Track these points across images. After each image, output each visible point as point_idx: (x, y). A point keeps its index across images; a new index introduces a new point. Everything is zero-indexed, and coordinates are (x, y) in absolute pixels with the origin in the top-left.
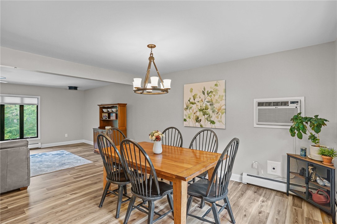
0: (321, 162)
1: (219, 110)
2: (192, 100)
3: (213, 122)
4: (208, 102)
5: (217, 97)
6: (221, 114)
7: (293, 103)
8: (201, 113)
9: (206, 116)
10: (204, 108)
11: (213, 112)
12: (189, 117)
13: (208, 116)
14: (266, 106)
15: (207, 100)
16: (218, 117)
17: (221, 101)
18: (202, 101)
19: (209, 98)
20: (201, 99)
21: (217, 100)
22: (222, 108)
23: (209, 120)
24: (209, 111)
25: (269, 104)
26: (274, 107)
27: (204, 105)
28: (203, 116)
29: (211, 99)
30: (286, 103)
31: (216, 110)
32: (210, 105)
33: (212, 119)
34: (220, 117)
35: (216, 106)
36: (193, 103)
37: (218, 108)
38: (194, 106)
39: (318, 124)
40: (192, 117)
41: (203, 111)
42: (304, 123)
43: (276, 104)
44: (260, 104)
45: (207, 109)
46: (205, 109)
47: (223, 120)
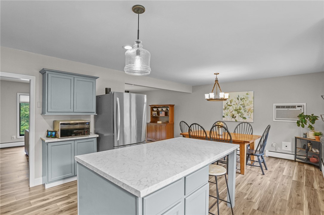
0: (315, 140)
1: (249, 110)
2: (229, 103)
3: (245, 118)
4: (241, 105)
5: (247, 102)
6: (250, 113)
7: (299, 106)
8: (236, 112)
9: (240, 114)
10: (238, 109)
11: (245, 111)
12: (227, 115)
13: (241, 114)
14: (281, 108)
15: (240, 103)
16: (248, 115)
17: (251, 104)
18: (237, 104)
19: (241, 103)
20: (236, 103)
21: (247, 104)
22: (251, 109)
23: (242, 116)
24: (242, 111)
25: (283, 107)
26: (287, 109)
27: (238, 107)
28: (238, 114)
29: (244, 103)
30: (294, 107)
31: (247, 110)
32: (243, 107)
33: (244, 116)
34: (249, 115)
35: (247, 108)
36: (230, 106)
37: (248, 109)
38: (231, 107)
39: (314, 119)
40: (229, 114)
41: (238, 111)
42: (306, 119)
43: (288, 107)
44: (278, 107)
45: (240, 109)
46: (239, 110)
47: (252, 116)
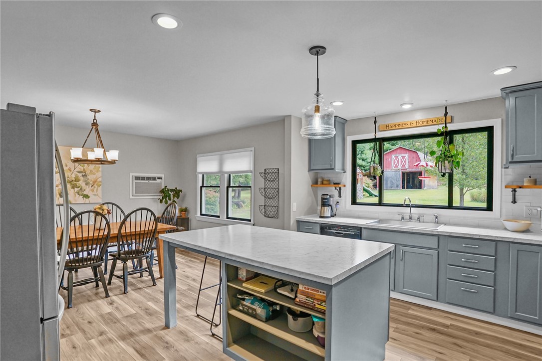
0: (181, 216)
1: (95, 182)
3: (87, 196)
4: (79, 172)
5: (91, 167)
6: (96, 187)
7: (159, 178)
8: (69, 185)
9: (76, 189)
10: (74, 179)
11: (87, 184)
13: (80, 189)
14: (141, 180)
15: (78, 170)
16: (93, 191)
17: (97, 172)
18: (71, 171)
19: (80, 168)
20: (68, 168)
21: (91, 171)
22: (98, 180)
23: (80, 193)
24: (81, 183)
25: (143, 178)
26: (147, 181)
27: (73, 176)
28: (72, 190)
29: (84, 169)
30: (154, 179)
31: (91, 183)
32: (83, 176)
33: (85, 193)
34: (95, 190)
35: (91, 178)
37: (93, 180)
39: (177, 193)
41: (73, 183)
43: (148, 179)
44: (137, 178)
45: (77, 180)
46: (75, 181)
47: (100, 192)
